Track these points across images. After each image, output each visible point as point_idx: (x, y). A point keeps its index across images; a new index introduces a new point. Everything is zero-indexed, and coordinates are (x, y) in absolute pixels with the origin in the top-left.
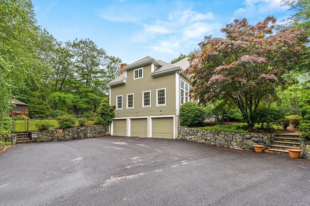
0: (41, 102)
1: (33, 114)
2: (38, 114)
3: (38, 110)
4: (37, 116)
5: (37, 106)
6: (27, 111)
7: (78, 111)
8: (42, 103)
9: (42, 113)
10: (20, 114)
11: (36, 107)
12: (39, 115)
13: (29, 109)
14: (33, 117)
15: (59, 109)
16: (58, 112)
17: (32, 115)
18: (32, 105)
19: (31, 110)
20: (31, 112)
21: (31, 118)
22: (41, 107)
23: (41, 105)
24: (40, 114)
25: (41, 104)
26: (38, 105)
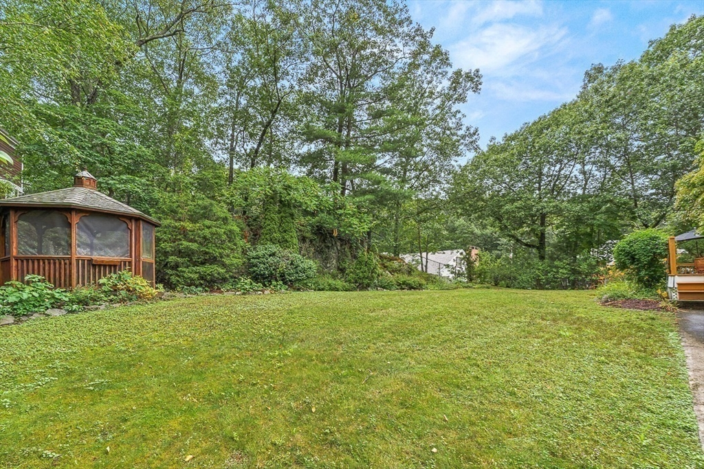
0: (205, 208)
1: (176, 266)
2: (195, 264)
3: (194, 246)
4: (191, 273)
5: (189, 226)
6: (149, 251)
7: (328, 247)
8: (206, 214)
9: (213, 260)
10: (113, 267)
11: (184, 232)
12: (201, 269)
13: (158, 240)
14: (174, 279)
15: (272, 241)
16: (273, 255)
17: (170, 272)
18: (168, 221)
19: (167, 246)
20: (166, 254)
21: (170, 286)
22: (207, 232)
23: (207, 222)
24: (203, 263)
25: (205, 216)
26: (193, 220)
